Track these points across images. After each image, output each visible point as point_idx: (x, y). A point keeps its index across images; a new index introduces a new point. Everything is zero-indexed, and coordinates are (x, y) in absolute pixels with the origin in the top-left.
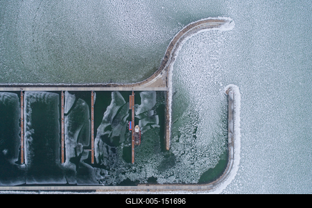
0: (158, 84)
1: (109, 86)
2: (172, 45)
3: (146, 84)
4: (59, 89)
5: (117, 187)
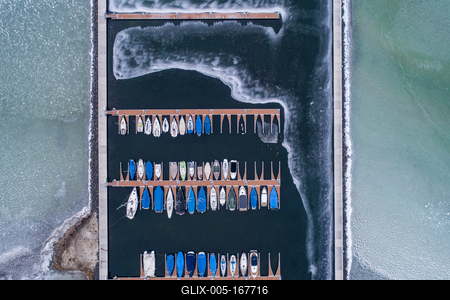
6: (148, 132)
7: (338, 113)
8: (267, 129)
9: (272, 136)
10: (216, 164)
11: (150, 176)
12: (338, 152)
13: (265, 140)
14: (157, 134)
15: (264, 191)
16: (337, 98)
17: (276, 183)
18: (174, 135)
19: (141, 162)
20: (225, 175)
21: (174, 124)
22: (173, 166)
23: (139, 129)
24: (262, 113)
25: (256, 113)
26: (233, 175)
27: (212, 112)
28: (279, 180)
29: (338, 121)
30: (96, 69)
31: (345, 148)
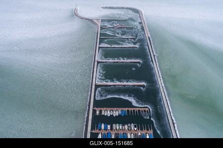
1: (97, 33)
2: (82, 18)
3: (98, 24)
4: (97, 47)
5: (145, 31)
6: (106, 115)
7: (167, 109)
8: (145, 114)
9: (147, 116)
10: (129, 125)
11: (106, 129)
12: (171, 121)
13: (145, 118)
14: (109, 115)
15: (147, 134)
16: (166, 105)
17: (151, 132)
18: (114, 116)
19: (103, 124)
20: (133, 129)
21: (114, 112)
22: (114, 125)
23: (103, 114)
24: (143, 109)
25: (141, 109)
26: (136, 129)
27: (127, 109)
28: (152, 131)
29: (168, 112)
30: (90, 97)
31: (173, 120)
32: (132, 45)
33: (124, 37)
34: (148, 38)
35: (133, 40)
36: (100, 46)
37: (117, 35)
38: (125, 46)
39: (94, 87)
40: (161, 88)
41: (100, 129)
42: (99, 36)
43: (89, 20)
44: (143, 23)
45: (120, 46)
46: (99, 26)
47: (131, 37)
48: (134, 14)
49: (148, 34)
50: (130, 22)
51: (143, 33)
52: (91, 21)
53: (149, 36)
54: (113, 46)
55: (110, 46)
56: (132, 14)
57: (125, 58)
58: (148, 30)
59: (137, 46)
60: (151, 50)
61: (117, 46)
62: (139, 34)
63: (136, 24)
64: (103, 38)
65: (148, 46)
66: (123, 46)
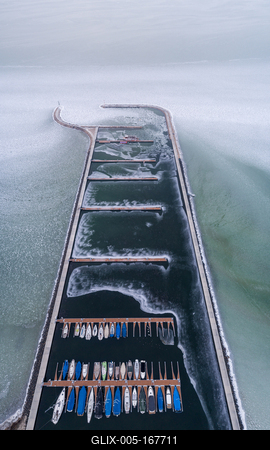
0: (93, 131)
1: (89, 152)
2: (66, 125)
3: (92, 135)
4: (85, 180)
5: (174, 148)
6: (82, 336)
7: (212, 320)
8: (166, 333)
10: (130, 364)
11: (78, 376)
13: (165, 343)
14: (88, 338)
15: (168, 391)
16: (210, 310)
17: (176, 383)
18: (101, 338)
19: (73, 362)
20: (137, 374)
21: (101, 329)
22: (97, 365)
23: (77, 333)
24: (161, 321)
25: (157, 321)
26: (143, 375)
27: (127, 320)
28: (179, 379)
29: (214, 327)
30: (56, 291)
31: (224, 349)
32: (148, 176)
33: (135, 159)
34: (178, 162)
35: (151, 166)
36: (91, 177)
37: (123, 156)
38: (137, 177)
39: (66, 266)
40: (200, 267)
41: (66, 378)
42: (90, 158)
43: (78, 128)
44: (171, 133)
45: (127, 178)
46: (94, 139)
47: (148, 160)
48: (157, 117)
49: (178, 154)
50: (147, 131)
51: (169, 151)
52: (81, 129)
53: (181, 157)
54: (114, 177)
55: (108, 178)
56: (152, 118)
57: (135, 202)
58: (178, 146)
59: (158, 177)
60: (183, 185)
61: (121, 177)
62: (162, 154)
63: (160, 134)
64: (98, 161)
65: (178, 176)
66: (132, 177)
